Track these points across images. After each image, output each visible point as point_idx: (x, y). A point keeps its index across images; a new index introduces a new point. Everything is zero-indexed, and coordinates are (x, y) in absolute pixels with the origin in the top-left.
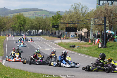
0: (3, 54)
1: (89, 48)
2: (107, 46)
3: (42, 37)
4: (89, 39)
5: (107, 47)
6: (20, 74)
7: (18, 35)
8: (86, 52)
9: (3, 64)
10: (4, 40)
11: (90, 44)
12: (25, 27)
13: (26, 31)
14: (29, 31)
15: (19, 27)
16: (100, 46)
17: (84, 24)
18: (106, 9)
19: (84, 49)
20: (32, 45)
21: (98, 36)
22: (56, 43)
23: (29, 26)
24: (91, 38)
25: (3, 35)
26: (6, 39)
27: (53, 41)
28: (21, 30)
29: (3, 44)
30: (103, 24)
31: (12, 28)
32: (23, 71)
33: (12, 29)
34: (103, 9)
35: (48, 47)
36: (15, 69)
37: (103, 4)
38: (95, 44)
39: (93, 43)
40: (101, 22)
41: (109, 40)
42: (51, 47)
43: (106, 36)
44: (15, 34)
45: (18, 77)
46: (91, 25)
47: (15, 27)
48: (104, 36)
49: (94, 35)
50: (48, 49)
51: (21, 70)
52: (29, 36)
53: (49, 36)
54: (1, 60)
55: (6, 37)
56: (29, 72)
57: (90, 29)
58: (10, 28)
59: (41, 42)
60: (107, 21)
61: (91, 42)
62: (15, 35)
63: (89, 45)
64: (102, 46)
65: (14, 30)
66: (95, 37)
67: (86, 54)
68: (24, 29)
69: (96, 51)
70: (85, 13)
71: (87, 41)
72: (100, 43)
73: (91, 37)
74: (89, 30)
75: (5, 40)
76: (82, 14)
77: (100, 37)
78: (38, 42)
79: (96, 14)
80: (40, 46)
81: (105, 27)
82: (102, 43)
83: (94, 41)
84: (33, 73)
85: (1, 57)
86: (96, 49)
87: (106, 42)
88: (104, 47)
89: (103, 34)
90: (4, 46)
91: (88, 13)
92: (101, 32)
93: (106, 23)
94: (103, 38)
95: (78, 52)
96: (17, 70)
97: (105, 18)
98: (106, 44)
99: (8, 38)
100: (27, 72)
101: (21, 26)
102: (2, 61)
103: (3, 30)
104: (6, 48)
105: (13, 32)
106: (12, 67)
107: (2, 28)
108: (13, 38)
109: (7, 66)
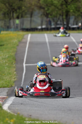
0: (15, 82)
10: (20, 42)
15: (62, 5)
26: (23, 38)
28: (67, 14)
29: (16, 54)
31: (41, 8)
33: (42, 10)
54: (4, 98)
55: (24, 35)
58: (36, 8)
62: (51, 29)
65: (47, 15)
75: (22, 42)
85: (6, 90)
90: (17, 60)
99: (29, 36)
104: (24, 65)
105: (45, 18)
106: (31, 116)
107: (14, 10)
108: (45, 37)
109: (14, 112)
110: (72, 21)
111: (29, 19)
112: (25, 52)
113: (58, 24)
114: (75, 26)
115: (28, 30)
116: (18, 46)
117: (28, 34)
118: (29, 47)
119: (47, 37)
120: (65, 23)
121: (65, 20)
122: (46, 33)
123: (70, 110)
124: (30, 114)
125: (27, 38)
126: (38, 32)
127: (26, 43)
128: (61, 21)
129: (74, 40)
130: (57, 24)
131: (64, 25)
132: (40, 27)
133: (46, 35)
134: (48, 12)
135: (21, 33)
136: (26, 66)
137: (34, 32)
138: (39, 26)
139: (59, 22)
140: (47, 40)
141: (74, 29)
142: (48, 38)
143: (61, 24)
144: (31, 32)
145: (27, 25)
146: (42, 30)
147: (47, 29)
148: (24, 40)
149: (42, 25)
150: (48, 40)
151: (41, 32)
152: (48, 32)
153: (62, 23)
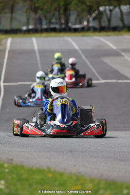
7: (54, 30)
13: (90, 10)
14: (102, 9)
32: (61, 174)
33: (29, 2)
36: (22, 167)
52: (103, 33)
62: (42, 31)
68: (82, 1)
96: (32, 171)
104: (2, 85)
105: (33, 15)
106: (12, 160)
108: (32, 43)
110: (73, 18)
111: (9, 15)
112: (3, 65)
113: (53, 23)
114: (78, 26)
115: (7, 32)
117: (7, 38)
118: (8, 58)
119: (35, 42)
120: (63, 21)
121: (63, 17)
122: (35, 37)
123: (71, 151)
124: (11, 158)
125: (6, 43)
126: (22, 35)
127: (4, 51)
128: (56, 19)
129: (77, 47)
130: (50, 23)
131: (61, 24)
132: (25, 28)
133: (34, 39)
134: (37, 5)
136: (4, 86)
137: (16, 36)
138: (23, 26)
139: (54, 20)
140: (36, 47)
141: (76, 30)
142: (37, 43)
143: (57, 23)
144: (12, 35)
146: (28, 31)
147: (35, 31)
148: (1, 48)
149: (28, 24)
150: (38, 46)
151: (27, 35)
152: (38, 35)
153: (58, 21)
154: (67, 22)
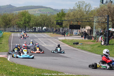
0: (9, 50)
1: (92, 45)
2: (109, 43)
3: (47, 34)
4: (92, 36)
5: (109, 45)
6: (25, 69)
8: (89, 49)
9: (8, 59)
10: (10, 36)
11: (93, 41)
12: (30, 24)
13: (31, 28)
14: (33, 27)
15: (24, 24)
16: (103, 43)
17: (88, 21)
18: (109, 8)
19: (87, 47)
20: (36, 41)
21: (101, 34)
22: (59, 40)
23: (33, 23)
24: (94, 36)
25: (8, 31)
27: (57, 38)
29: (9, 40)
30: (106, 22)
31: (17, 24)
32: (28, 66)
34: (106, 8)
35: (52, 43)
37: (107, 2)
38: (98, 41)
39: (96, 41)
40: (104, 20)
41: (111, 38)
42: (55, 44)
43: (109, 34)
44: (20, 30)
45: (23, 72)
46: (94, 23)
47: (20, 23)
48: (106, 33)
49: (97, 32)
50: (52, 46)
51: (25, 66)
53: (53, 33)
56: (34, 68)
57: (93, 26)
59: (45, 39)
60: (110, 19)
61: (94, 39)
63: (92, 43)
64: (105, 44)
65: (19, 27)
66: (98, 35)
67: (89, 51)
68: (29, 25)
69: (99, 48)
70: (88, 11)
71: (90, 38)
72: (103, 40)
73: (94, 34)
74: (92, 28)
76: (85, 12)
77: (102, 34)
78: (43, 39)
79: (99, 12)
80: (44, 43)
81: (108, 25)
82: (105, 41)
83: (97, 39)
84: (38, 69)
85: (6, 53)
86: (99, 46)
87: (109, 40)
88: (107, 45)
89: (106, 31)
90: (9, 42)
91: (92, 11)
92: (104, 30)
93: (108, 21)
94: (105, 35)
95: (82, 49)
96: (22, 66)
97: (108, 16)
98: (108, 42)
99: (13, 34)
100: (31, 68)
101: (26, 22)
102: (8, 57)
103: (8, 26)
104: (11, 44)
105: (18, 28)
107: (7, 25)
109: (12, 61)
110: (27, 28)
111: (13, 28)
115: (12, 32)
116: (9, 37)
118: (13, 38)
119: (19, 35)
124: (16, 62)
126: (15, 33)
135: (10, 33)
141: (27, 32)
145: (12, 30)
146: (17, 32)
147: (19, 32)
148: (11, 36)
149: (17, 30)
154: (26, 30)
